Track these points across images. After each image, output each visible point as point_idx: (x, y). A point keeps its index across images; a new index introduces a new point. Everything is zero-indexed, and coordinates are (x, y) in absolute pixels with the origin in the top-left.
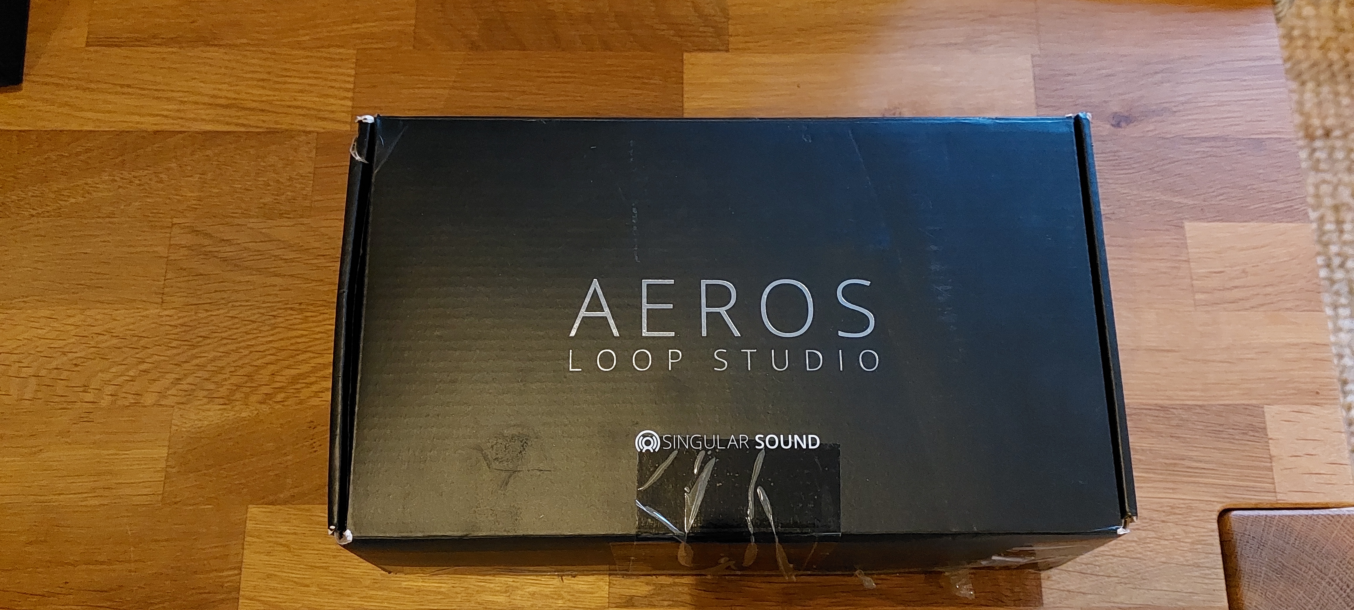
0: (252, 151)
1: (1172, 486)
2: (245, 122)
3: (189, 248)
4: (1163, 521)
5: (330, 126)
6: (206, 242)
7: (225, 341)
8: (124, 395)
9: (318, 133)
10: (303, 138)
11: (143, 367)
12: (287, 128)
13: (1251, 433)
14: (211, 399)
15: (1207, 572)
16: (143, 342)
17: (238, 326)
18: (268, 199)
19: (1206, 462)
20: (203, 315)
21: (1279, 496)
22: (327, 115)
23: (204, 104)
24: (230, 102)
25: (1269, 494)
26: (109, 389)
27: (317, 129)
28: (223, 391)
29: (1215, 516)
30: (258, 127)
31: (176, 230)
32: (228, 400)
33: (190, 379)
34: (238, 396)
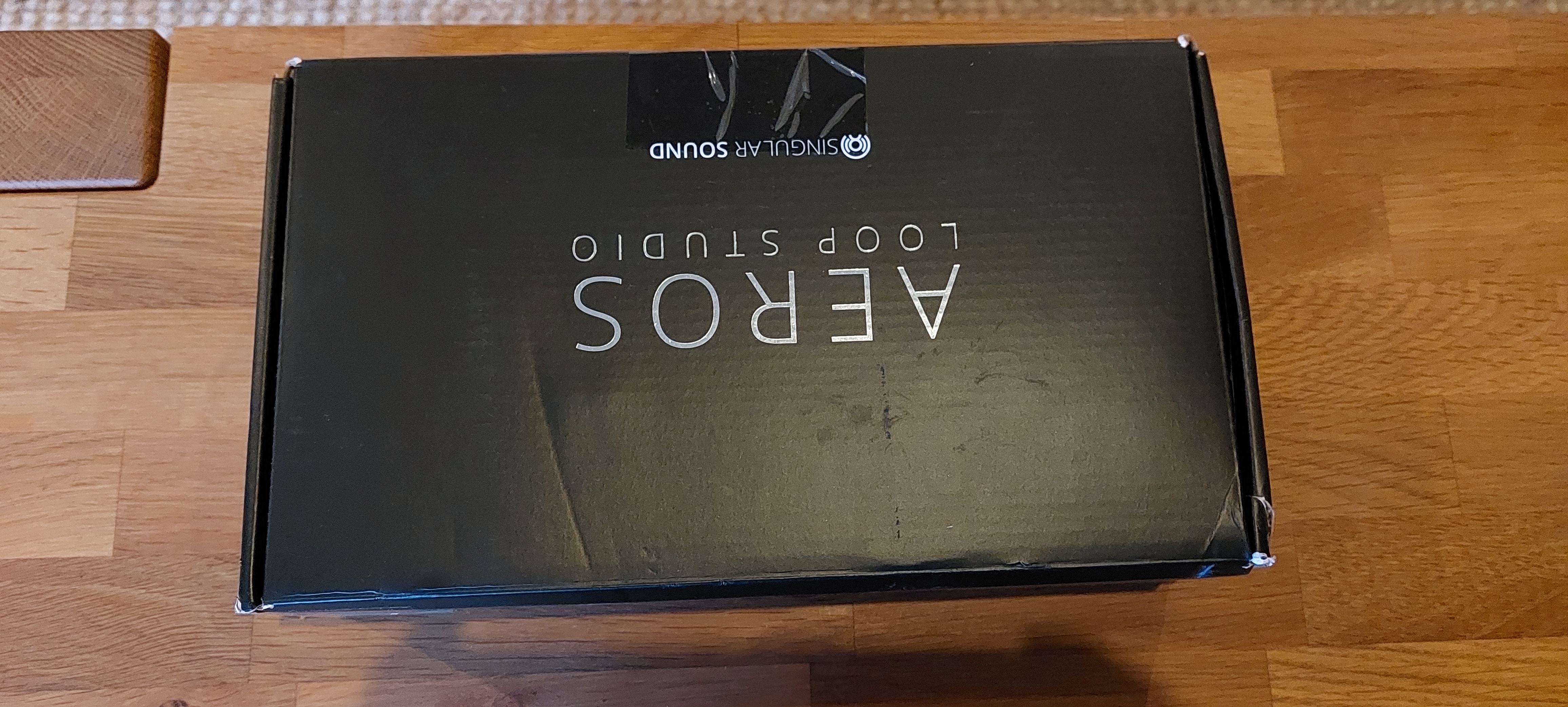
0: (1386, 613)
1: (206, 212)
2: (1404, 656)
3: (1431, 475)
4: (225, 172)
5: (1293, 656)
6: (1413, 485)
7: (1357, 358)
8: (1456, 292)
9: (1308, 645)
10: (1326, 635)
11: (1442, 326)
12: (1351, 651)
13: (90, 275)
14: (1355, 290)
15: (183, 119)
16: (1451, 356)
17: (1348, 377)
18: (1350, 545)
19: (156, 240)
20: (1391, 390)
21: (75, 202)
22: (1302, 673)
23: (1466, 682)
24: (1434, 686)
25: (85, 205)
26: (1475, 298)
27: (1311, 650)
28: (1344, 299)
29: (160, 179)
30: (1388, 649)
31: (1454, 498)
32: (1337, 287)
33: (1385, 312)
34: (1325, 294)
